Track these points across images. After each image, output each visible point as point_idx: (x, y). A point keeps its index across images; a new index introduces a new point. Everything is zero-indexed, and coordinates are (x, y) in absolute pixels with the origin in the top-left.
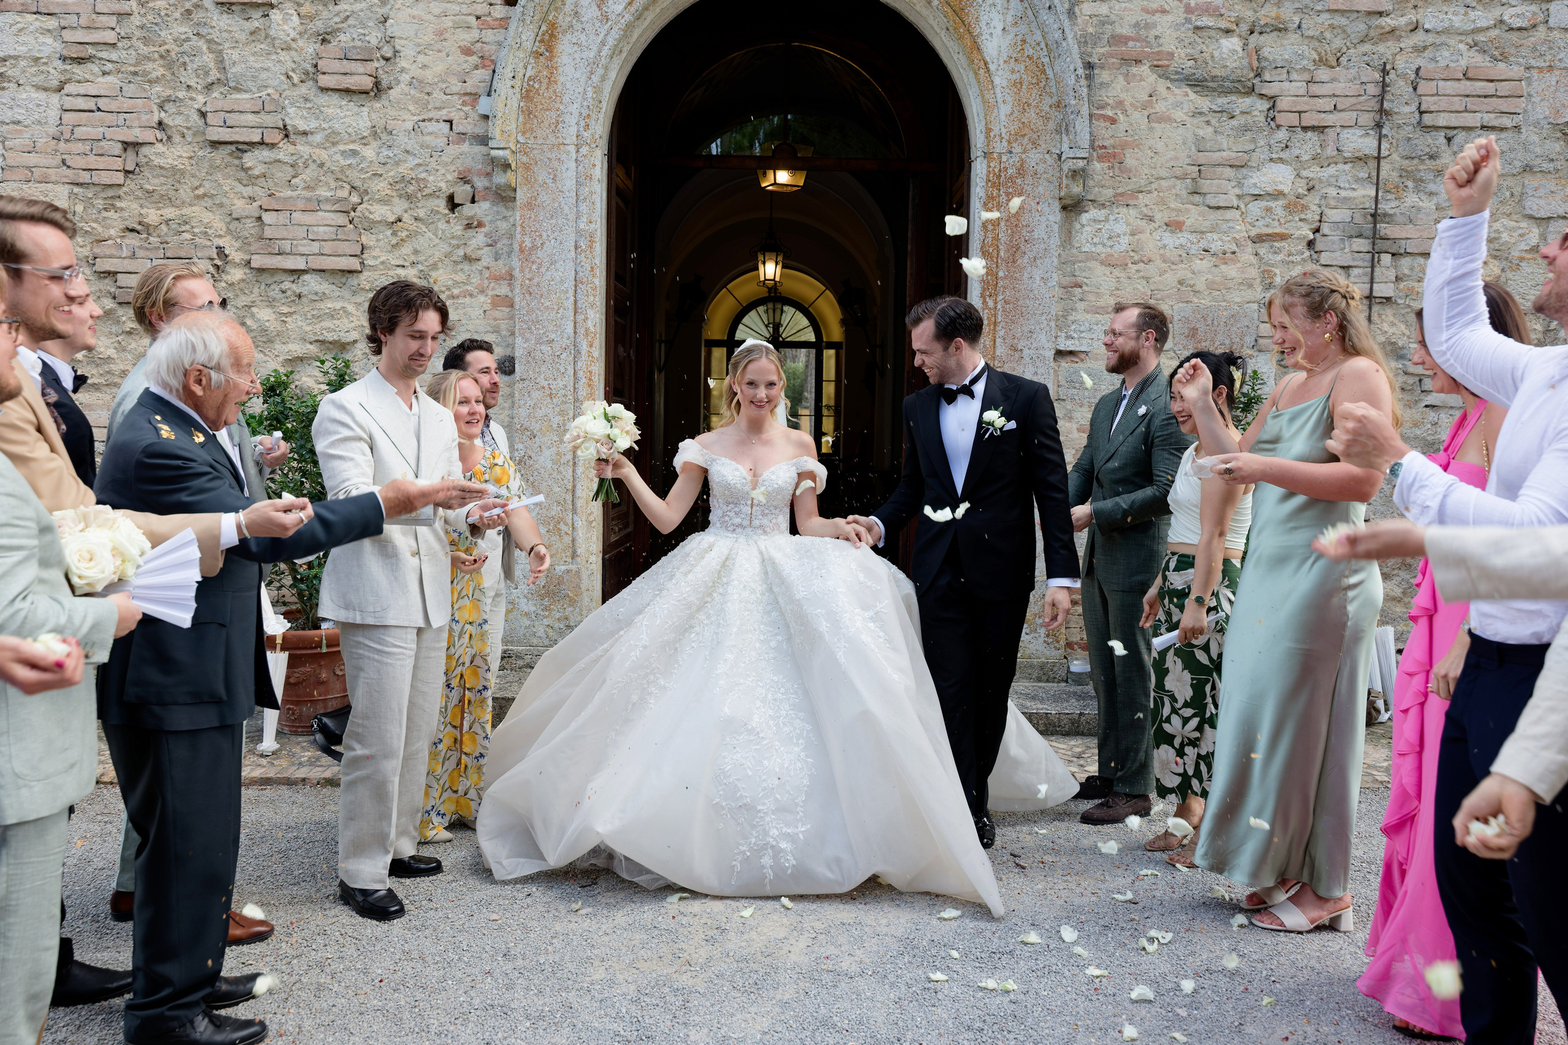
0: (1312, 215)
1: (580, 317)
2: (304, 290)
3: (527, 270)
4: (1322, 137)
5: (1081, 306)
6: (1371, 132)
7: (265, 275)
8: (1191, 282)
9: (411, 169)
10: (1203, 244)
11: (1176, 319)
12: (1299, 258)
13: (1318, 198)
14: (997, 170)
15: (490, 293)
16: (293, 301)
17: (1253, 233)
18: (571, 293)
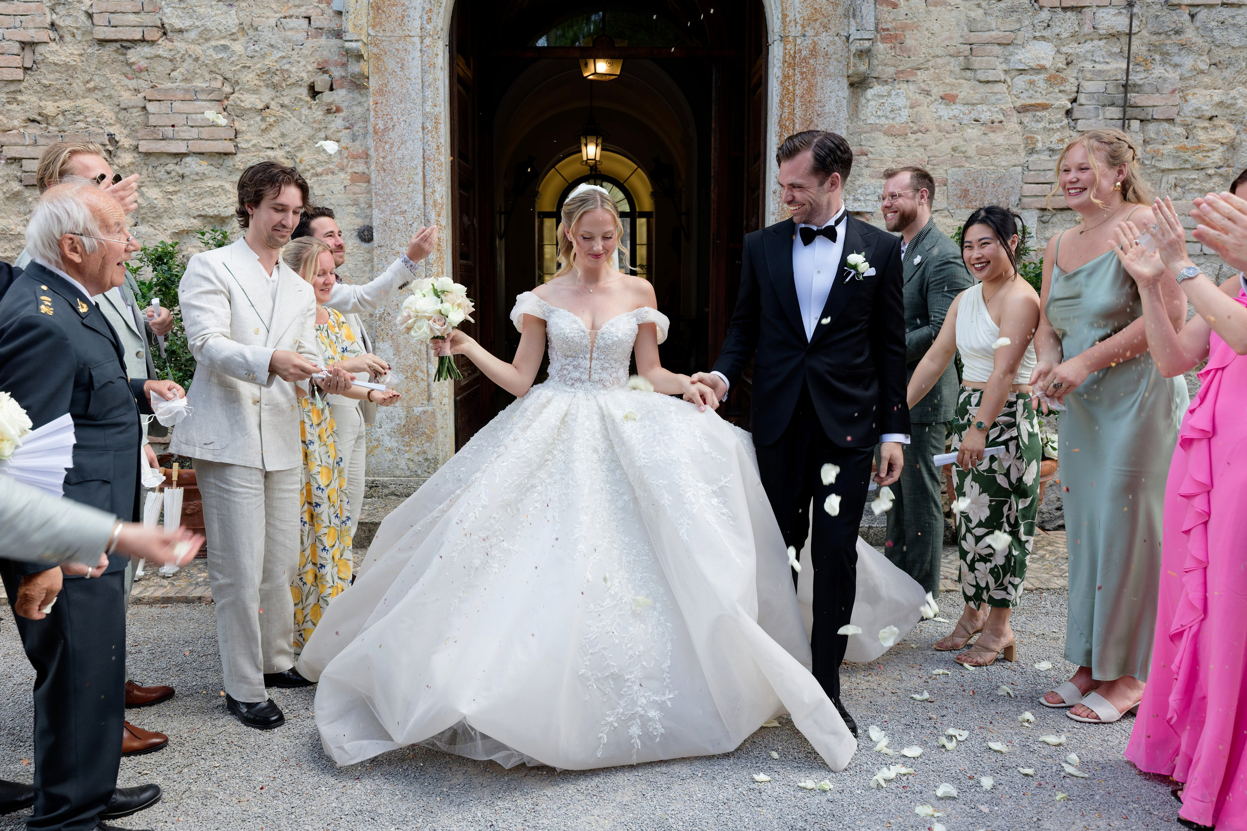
0: (1070, 87)
1: (429, 191)
2: (187, 171)
3: (381, 150)
4: (1080, 15)
5: (866, 172)
6: (1124, 11)
7: (152, 159)
8: (964, 149)
9: (276, 61)
10: (974, 115)
11: (950, 182)
12: (1058, 126)
13: (1076, 71)
14: (792, 52)
15: (350, 171)
16: (177, 181)
17: (1018, 103)
18: (420, 169)
